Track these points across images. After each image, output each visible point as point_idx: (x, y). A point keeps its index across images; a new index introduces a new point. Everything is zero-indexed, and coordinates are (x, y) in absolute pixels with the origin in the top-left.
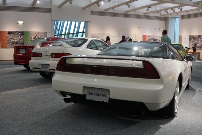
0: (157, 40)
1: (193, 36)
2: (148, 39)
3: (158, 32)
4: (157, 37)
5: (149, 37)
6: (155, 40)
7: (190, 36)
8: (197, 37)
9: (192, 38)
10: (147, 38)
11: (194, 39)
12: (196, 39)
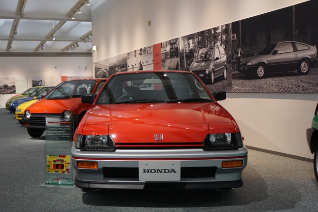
4: (83, 77)
5: (71, 78)
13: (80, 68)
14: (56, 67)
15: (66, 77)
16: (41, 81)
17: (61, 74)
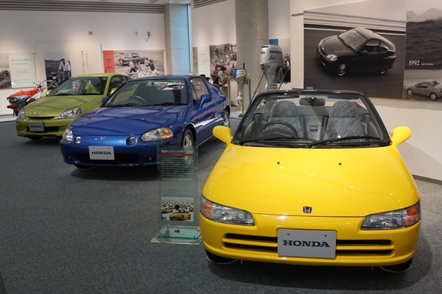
0: (146, 61)
1: (216, 46)
2: (120, 60)
3: (147, 40)
4: (144, 52)
5: (122, 54)
6: (138, 61)
7: (211, 47)
8: (223, 49)
9: (214, 51)
10: (117, 56)
11: (218, 55)
12: (221, 54)
13: (137, 33)
14: (91, 33)
15: (111, 53)
16: (63, 60)
17: (101, 45)
